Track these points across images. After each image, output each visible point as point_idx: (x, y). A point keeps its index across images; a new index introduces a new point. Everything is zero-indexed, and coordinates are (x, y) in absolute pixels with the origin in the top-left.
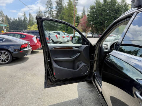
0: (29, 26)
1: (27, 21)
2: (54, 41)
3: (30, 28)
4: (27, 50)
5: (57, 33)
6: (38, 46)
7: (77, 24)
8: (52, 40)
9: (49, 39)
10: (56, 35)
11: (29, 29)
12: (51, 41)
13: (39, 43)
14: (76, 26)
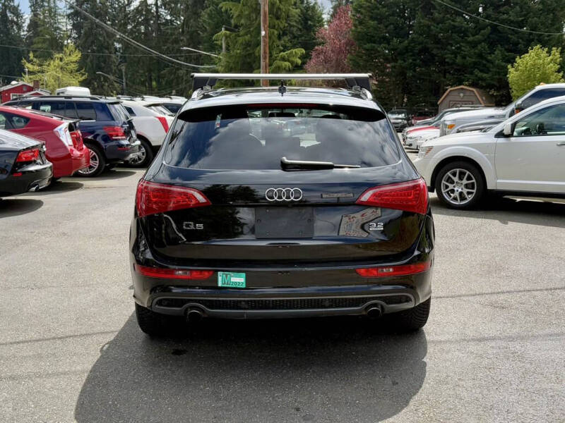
0: (31, 55)
1: (20, 27)
2: (153, 144)
3: (36, 68)
4: (37, 171)
5: (166, 106)
6: (77, 159)
7: (302, 51)
8: (140, 137)
9: (127, 134)
10: (162, 116)
11: (30, 73)
12: (138, 142)
13: (81, 150)
14: (299, 62)
